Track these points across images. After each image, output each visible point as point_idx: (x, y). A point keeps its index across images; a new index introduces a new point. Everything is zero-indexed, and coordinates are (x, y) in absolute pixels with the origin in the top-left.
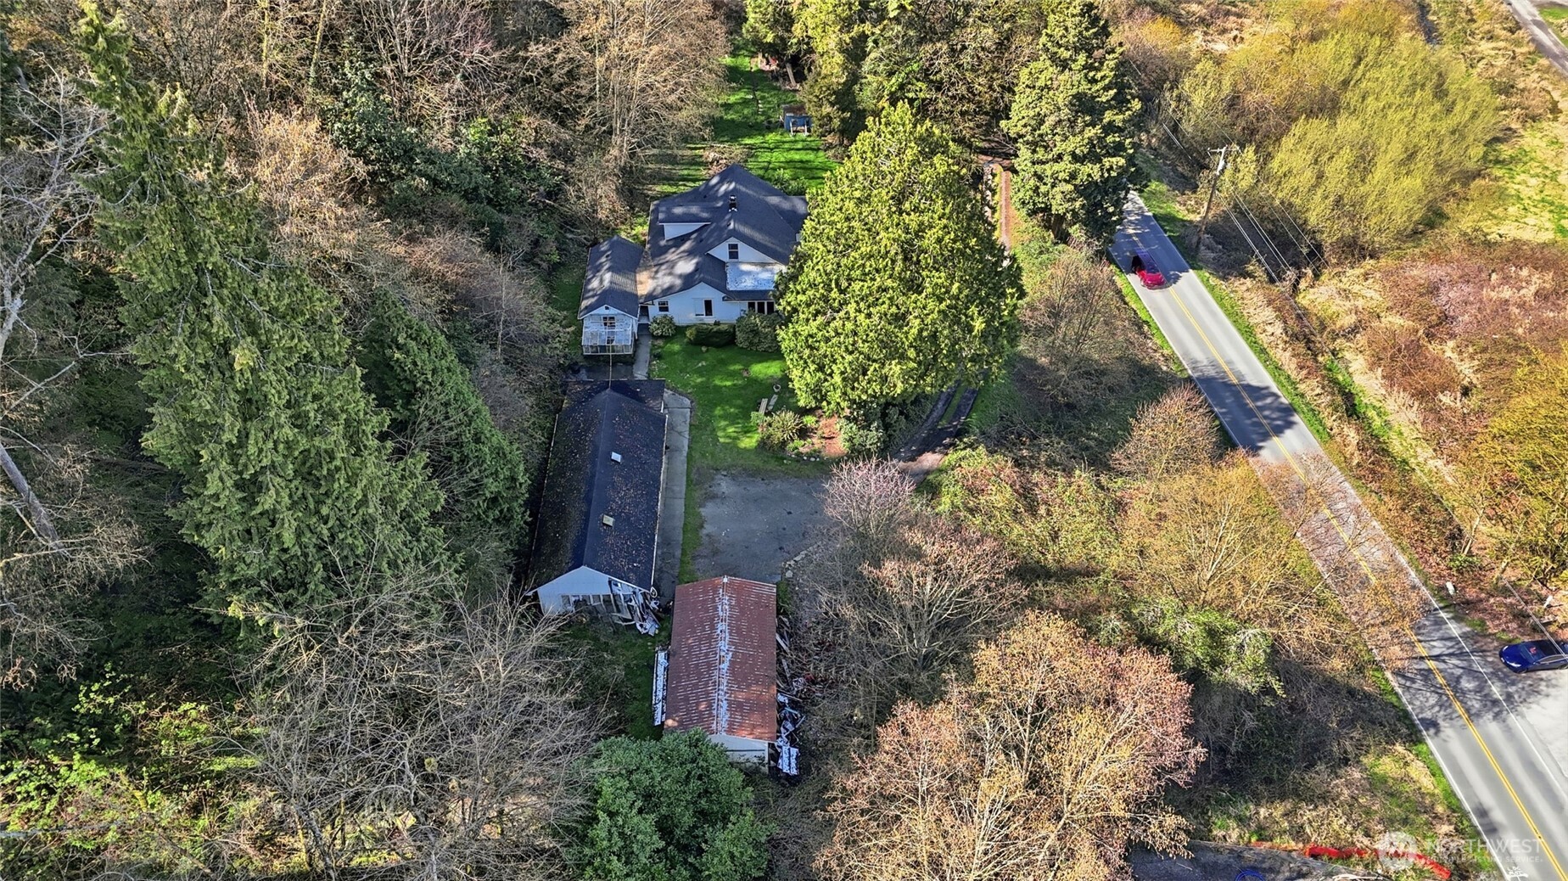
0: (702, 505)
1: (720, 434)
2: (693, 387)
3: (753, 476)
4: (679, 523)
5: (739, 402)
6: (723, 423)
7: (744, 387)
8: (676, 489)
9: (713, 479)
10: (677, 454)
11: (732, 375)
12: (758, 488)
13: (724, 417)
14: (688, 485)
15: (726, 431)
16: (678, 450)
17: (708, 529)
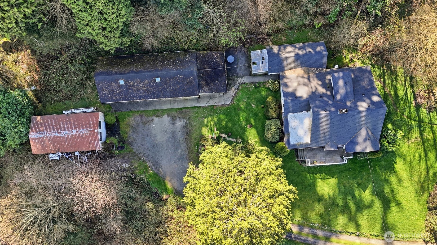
0: (168, 116)
1: (210, 119)
2: (238, 104)
3: (187, 134)
4: (157, 108)
5: (230, 125)
6: (216, 119)
7: (240, 126)
8: (176, 104)
9: (184, 118)
10: (196, 102)
11: (247, 120)
12: (180, 137)
13: (219, 120)
14: (179, 109)
15: (211, 121)
16: (198, 102)
17: (156, 119)
